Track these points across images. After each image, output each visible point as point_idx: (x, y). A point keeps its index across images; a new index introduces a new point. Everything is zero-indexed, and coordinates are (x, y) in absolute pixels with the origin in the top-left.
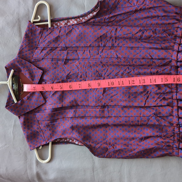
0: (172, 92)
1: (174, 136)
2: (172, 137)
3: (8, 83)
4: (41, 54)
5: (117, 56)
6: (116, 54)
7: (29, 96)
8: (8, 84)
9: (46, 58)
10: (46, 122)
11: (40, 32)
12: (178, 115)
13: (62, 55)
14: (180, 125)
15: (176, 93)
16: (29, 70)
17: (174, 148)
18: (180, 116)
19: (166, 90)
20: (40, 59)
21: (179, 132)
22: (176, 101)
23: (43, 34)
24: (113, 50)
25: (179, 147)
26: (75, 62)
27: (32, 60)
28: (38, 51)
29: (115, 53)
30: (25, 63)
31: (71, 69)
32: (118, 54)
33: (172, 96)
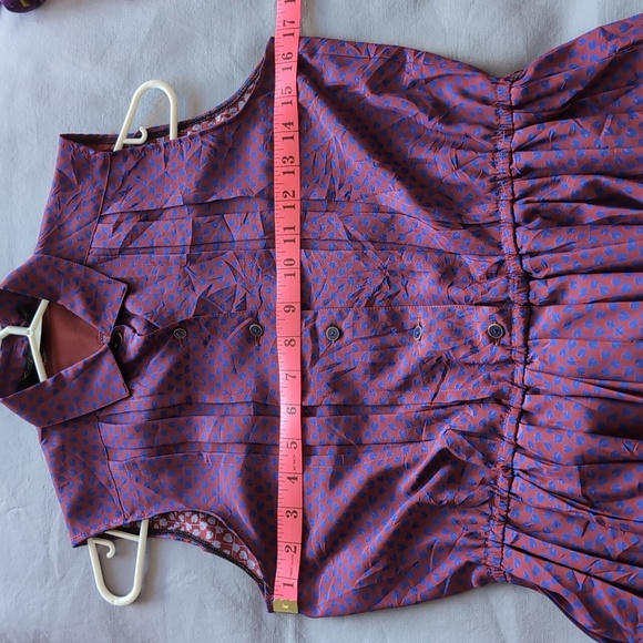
0: (511, 361)
1: (491, 501)
2: (487, 506)
3: (28, 332)
4: (116, 235)
5: (348, 233)
6: (346, 229)
7: (80, 367)
8: (29, 337)
9: (132, 246)
10: (129, 452)
11: (104, 167)
12: (516, 440)
13: (179, 234)
14: (513, 473)
15: (522, 366)
16: (83, 289)
17: (489, 543)
18: (519, 442)
19: (493, 355)
20: (113, 252)
21: (509, 493)
22: (519, 390)
23: (114, 171)
24: (335, 215)
25: (503, 539)
26: (223, 254)
27: (90, 259)
28: (106, 226)
29: (341, 225)
30: (70, 269)
31: (211, 278)
32: (351, 230)
33: (513, 373)
